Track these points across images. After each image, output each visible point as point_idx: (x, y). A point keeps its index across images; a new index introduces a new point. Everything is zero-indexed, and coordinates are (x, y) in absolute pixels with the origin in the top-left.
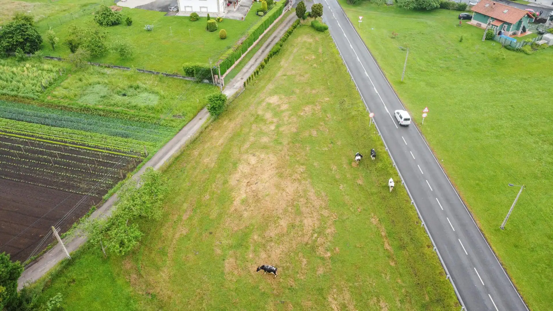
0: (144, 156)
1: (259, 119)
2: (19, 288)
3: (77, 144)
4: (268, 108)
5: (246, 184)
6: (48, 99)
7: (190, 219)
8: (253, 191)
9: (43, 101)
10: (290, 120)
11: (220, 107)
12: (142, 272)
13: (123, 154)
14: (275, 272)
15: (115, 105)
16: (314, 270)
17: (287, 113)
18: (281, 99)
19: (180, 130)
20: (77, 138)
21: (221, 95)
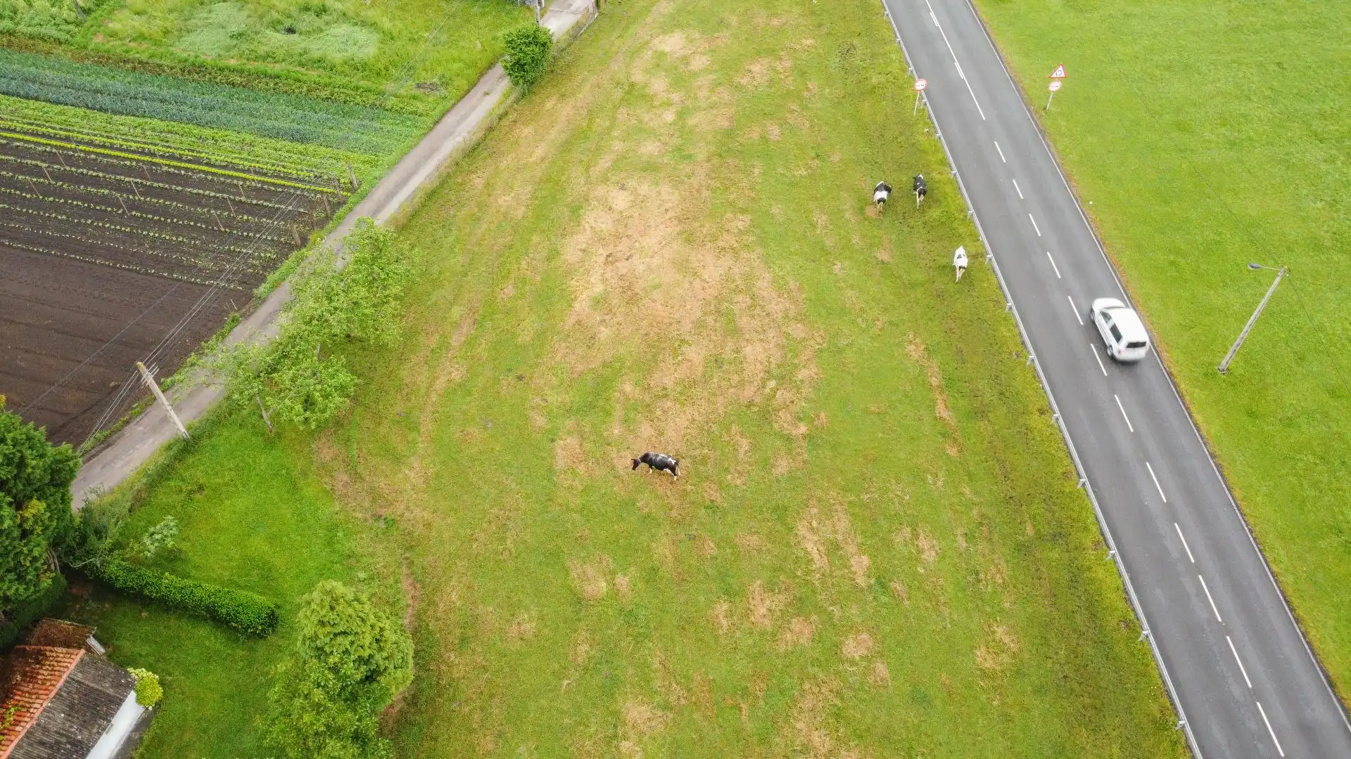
0: (348, 190)
1: (633, 94)
2: (76, 505)
3: (180, 159)
4: (658, 65)
5: (603, 259)
6: (97, 41)
7: (470, 343)
8: (622, 278)
9: (85, 47)
10: (714, 98)
11: (535, 62)
12: (360, 469)
13: (297, 185)
14: (673, 469)
15: (268, 56)
16: (767, 465)
17: (704, 80)
18: (690, 41)
19: (436, 123)
20: (179, 144)
21: (538, 30)
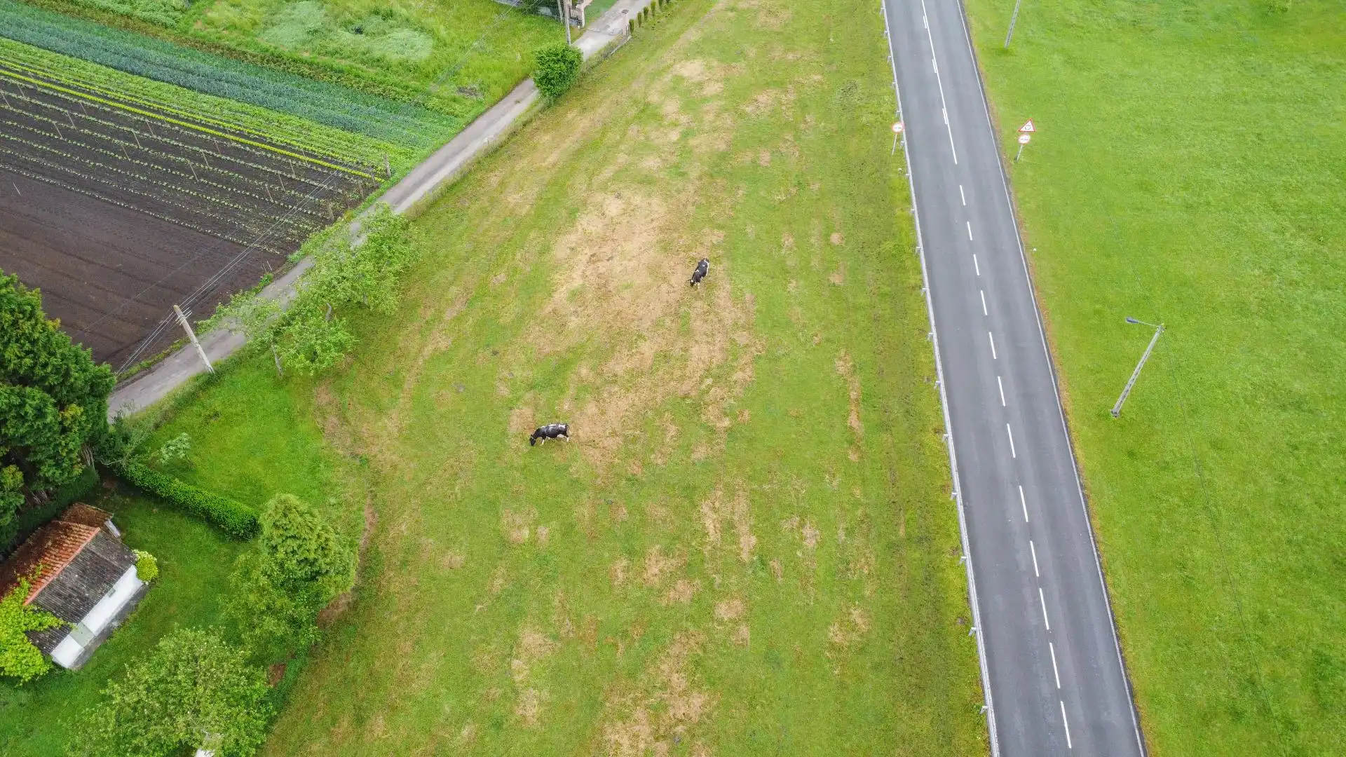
0: (383, 177)
1: (647, 112)
2: (110, 415)
3: (248, 138)
4: (674, 88)
5: (587, 257)
6: (196, 27)
7: (458, 319)
8: (599, 276)
9: (186, 32)
10: (718, 123)
11: (562, 77)
12: (348, 415)
13: (346, 170)
15: (337, 52)
16: (688, 449)
17: (713, 105)
18: (710, 68)
19: (469, 124)
20: (249, 124)
21: (567, 49)
